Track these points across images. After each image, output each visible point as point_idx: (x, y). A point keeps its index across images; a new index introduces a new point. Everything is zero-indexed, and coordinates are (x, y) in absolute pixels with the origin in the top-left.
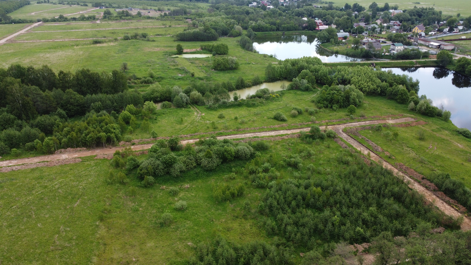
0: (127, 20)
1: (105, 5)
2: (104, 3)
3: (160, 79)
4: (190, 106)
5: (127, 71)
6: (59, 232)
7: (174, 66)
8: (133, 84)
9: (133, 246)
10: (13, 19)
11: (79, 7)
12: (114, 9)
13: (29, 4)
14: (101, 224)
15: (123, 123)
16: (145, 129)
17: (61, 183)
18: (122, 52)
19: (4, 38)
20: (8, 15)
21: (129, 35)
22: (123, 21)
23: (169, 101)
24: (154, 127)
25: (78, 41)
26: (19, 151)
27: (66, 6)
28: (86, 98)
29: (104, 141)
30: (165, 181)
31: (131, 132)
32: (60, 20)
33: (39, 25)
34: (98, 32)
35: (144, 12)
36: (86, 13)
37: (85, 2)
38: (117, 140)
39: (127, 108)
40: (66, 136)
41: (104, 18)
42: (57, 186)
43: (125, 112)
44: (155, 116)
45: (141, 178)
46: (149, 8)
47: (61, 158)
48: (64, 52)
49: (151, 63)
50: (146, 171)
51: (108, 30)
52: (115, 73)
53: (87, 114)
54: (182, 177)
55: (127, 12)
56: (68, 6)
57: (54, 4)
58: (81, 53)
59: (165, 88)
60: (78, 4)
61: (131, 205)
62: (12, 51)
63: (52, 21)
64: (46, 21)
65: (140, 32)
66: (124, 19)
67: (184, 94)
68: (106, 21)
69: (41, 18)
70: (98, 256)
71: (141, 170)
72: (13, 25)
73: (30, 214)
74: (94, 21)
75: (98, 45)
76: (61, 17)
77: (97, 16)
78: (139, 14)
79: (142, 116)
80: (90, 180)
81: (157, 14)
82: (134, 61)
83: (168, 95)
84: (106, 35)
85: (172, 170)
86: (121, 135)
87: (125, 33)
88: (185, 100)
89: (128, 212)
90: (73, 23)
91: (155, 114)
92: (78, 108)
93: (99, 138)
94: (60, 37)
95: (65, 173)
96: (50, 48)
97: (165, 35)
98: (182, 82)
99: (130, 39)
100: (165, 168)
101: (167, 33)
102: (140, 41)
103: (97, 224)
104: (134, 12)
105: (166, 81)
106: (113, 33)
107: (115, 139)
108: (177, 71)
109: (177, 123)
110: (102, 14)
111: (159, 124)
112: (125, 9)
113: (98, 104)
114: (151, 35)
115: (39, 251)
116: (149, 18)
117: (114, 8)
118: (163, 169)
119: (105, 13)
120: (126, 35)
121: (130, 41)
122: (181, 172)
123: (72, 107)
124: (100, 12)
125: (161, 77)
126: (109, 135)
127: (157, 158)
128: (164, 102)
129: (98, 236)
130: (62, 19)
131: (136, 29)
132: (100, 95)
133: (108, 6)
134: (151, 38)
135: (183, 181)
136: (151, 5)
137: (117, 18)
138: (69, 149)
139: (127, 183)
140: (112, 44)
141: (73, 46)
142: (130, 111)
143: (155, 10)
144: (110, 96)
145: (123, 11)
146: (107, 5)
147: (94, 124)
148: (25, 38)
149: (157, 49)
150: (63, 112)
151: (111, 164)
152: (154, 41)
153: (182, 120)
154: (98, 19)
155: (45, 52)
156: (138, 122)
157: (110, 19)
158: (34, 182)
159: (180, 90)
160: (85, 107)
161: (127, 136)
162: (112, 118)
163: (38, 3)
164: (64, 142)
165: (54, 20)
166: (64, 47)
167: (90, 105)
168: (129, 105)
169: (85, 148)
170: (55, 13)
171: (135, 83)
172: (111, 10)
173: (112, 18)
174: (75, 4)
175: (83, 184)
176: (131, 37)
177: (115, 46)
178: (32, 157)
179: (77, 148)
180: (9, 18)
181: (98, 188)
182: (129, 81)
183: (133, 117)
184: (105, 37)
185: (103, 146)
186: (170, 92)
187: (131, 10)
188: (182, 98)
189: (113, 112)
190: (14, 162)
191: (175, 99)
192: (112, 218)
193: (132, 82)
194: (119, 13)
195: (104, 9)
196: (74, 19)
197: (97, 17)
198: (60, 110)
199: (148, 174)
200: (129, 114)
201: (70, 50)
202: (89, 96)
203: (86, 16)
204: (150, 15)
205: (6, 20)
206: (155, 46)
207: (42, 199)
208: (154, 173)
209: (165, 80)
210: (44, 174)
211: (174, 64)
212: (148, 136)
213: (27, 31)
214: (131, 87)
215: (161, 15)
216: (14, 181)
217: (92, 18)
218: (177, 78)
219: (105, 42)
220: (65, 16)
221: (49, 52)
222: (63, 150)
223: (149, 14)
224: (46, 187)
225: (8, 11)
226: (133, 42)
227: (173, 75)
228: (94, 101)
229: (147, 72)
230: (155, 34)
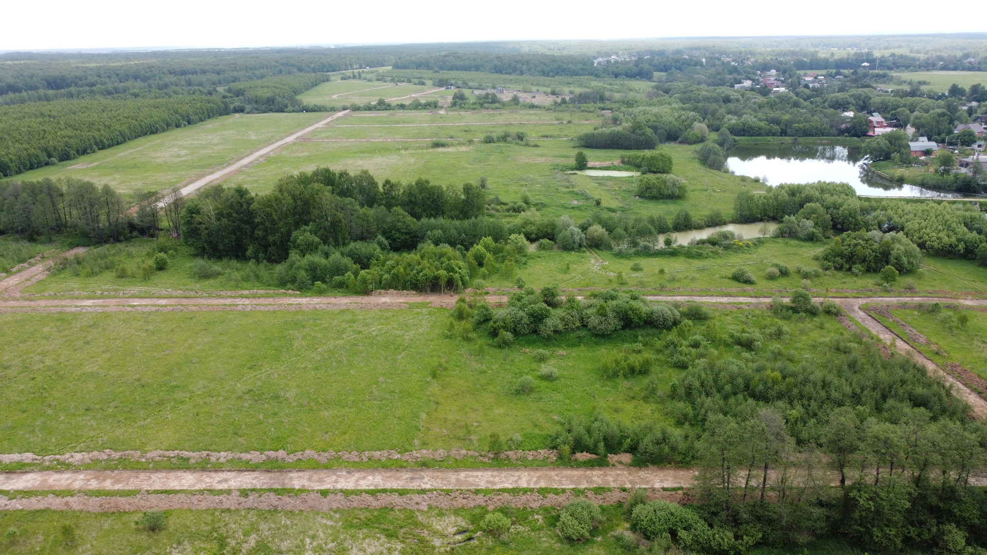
0: (493, 109)
1: (456, 83)
2: (455, 79)
3: (540, 206)
4: (585, 249)
5: (487, 191)
6: (377, 383)
7: (568, 187)
8: (493, 212)
9: (475, 410)
10: (305, 104)
11: (411, 86)
12: (471, 90)
13: (328, 80)
14: (434, 381)
15: (475, 263)
16: (507, 275)
17: (380, 330)
18: (480, 162)
19: (292, 134)
20: (298, 97)
21: (494, 135)
22: (485, 112)
23: (550, 239)
24: (520, 273)
25: (406, 142)
26: (324, 286)
27: (389, 85)
28: (419, 223)
29: (443, 283)
30: (530, 343)
31: (484, 277)
32: (378, 107)
33: (345, 115)
34: (441, 128)
35: (525, 97)
36: (422, 97)
37: (420, 78)
38: (463, 284)
39: (481, 241)
40: (389, 272)
41: (452, 107)
42: (374, 333)
43: (479, 248)
44: (524, 259)
45: (494, 333)
46: (534, 89)
47: (380, 302)
48: (384, 159)
49: (527, 181)
50: (502, 324)
51: (459, 126)
52: (467, 189)
53: (420, 246)
54: (556, 339)
55: (494, 95)
56: (392, 84)
57: (369, 81)
58: (412, 160)
59: (546, 220)
60: (409, 81)
61: (478, 366)
62: (306, 154)
63: (365, 110)
64: (356, 108)
65: (514, 131)
66: (487, 109)
67: (577, 230)
68: (455, 110)
69: (348, 104)
70: (428, 413)
71: (495, 322)
72: (305, 115)
73: (339, 359)
74: (435, 111)
75: (440, 150)
76: (381, 102)
77: (441, 102)
78: (515, 100)
79: (503, 256)
80: (420, 330)
81: (548, 101)
82: (498, 177)
83: (549, 231)
84: (453, 134)
85: (542, 327)
86: (470, 278)
87: (487, 132)
88: (577, 238)
89: (471, 373)
90: (400, 114)
91: (525, 256)
92: (407, 237)
93: (437, 278)
94: (379, 134)
95: (387, 318)
96: (361, 152)
97: (559, 136)
98: (577, 213)
99: (494, 142)
100: (531, 323)
101: (563, 134)
102: (512, 146)
103: (428, 380)
104: (506, 97)
105: (550, 210)
106: (466, 131)
107: (460, 283)
108: (572, 195)
109: (559, 272)
110: (450, 99)
111: (529, 270)
112: (490, 91)
113: (438, 233)
114: (532, 135)
115: (353, 399)
116: (532, 107)
117: (471, 88)
118: (528, 325)
119: (455, 97)
120: (489, 134)
121: (495, 144)
122: (555, 332)
123: (398, 234)
124: (446, 95)
125: (541, 203)
126: (452, 276)
127: (521, 309)
128: (542, 241)
129: (429, 393)
130: (383, 106)
131: (506, 125)
132: (441, 221)
133: (461, 85)
134: (532, 141)
135: (559, 346)
136: (538, 85)
137: (474, 106)
138: (391, 291)
139: (473, 339)
140: (463, 149)
141: (399, 149)
142: (487, 247)
143: (545, 93)
144: (457, 223)
145: (487, 95)
146: (460, 83)
147: (431, 258)
148: (323, 135)
149: (540, 160)
150: (386, 242)
151: (452, 315)
152: (536, 146)
153: (568, 268)
154: (442, 107)
155: (354, 157)
156: (497, 265)
157: (463, 107)
158: (344, 325)
159: (572, 221)
160: (418, 237)
161: (478, 281)
162: (458, 253)
163: (342, 79)
164: (386, 279)
165: (369, 108)
166: (385, 150)
167: (425, 234)
168: (485, 237)
169: (414, 292)
170: (371, 95)
171: (498, 211)
172: (466, 92)
173: (467, 106)
174: (403, 81)
175: (411, 334)
176: (498, 138)
177: (468, 152)
178: (340, 297)
179: (403, 290)
180: (299, 103)
181: (431, 341)
182: (487, 206)
183: (488, 255)
184: (452, 137)
185: (440, 292)
186: (553, 226)
187: (502, 92)
188: (572, 235)
189: (459, 246)
190: (316, 300)
191: (560, 235)
192: (449, 376)
193: (493, 209)
194: (479, 98)
195: (453, 90)
196: (402, 107)
197: (440, 104)
198: (381, 238)
199: (505, 328)
200: (485, 250)
201: (395, 156)
202: (424, 220)
203: (423, 101)
204: (535, 102)
205: (294, 107)
206: (538, 155)
207: (355, 345)
208: (515, 330)
209: (547, 209)
210: (357, 317)
211: (568, 184)
212: (511, 285)
213: (326, 124)
214: (491, 216)
215: (556, 103)
216: (318, 321)
217: (432, 106)
218: (570, 207)
219: (453, 145)
220: (388, 100)
221: (362, 158)
222: (383, 291)
223: (533, 100)
224: (360, 332)
225: (296, 92)
226: (500, 146)
227: (562, 202)
228: (432, 228)
229: (519, 195)
230: (540, 134)
